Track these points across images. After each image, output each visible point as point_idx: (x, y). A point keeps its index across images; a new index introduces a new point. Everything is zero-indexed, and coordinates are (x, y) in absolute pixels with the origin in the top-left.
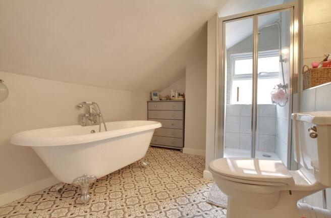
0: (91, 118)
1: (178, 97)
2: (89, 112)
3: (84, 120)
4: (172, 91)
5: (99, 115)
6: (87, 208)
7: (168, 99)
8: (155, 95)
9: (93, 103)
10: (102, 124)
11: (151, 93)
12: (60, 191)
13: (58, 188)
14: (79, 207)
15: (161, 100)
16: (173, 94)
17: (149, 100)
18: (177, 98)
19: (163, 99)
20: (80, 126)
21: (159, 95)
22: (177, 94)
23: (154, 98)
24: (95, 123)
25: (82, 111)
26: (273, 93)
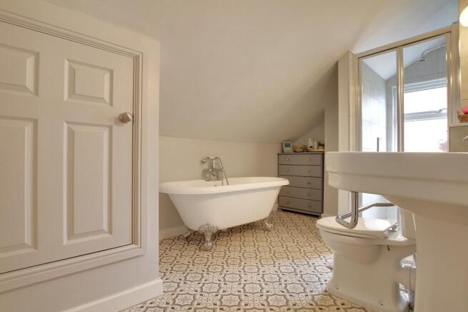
0: (214, 173)
1: (318, 148)
2: (212, 168)
3: (208, 175)
4: (310, 140)
5: (221, 170)
6: (210, 254)
7: (305, 150)
8: (287, 145)
9: (216, 158)
10: (225, 180)
11: (282, 144)
12: (187, 238)
13: (186, 236)
14: (202, 252)
15: (295, 152)
16: (310, 143)
17: (280, 152)
18: (316, 149)
19: (298, 150)
20: (204, 181)
21: (293, 146)
22: (316, 144)
23: (287, 150)
24: (218, 178)
25: (206, 166)
26: (441, 142)
